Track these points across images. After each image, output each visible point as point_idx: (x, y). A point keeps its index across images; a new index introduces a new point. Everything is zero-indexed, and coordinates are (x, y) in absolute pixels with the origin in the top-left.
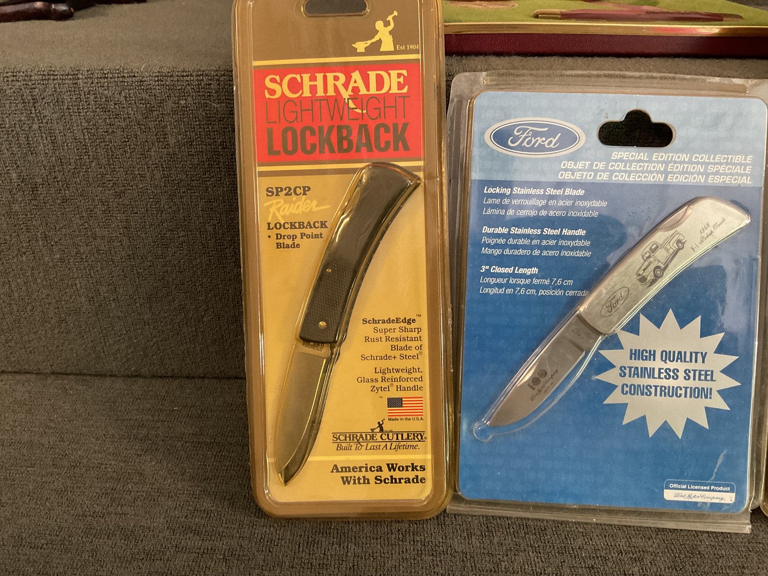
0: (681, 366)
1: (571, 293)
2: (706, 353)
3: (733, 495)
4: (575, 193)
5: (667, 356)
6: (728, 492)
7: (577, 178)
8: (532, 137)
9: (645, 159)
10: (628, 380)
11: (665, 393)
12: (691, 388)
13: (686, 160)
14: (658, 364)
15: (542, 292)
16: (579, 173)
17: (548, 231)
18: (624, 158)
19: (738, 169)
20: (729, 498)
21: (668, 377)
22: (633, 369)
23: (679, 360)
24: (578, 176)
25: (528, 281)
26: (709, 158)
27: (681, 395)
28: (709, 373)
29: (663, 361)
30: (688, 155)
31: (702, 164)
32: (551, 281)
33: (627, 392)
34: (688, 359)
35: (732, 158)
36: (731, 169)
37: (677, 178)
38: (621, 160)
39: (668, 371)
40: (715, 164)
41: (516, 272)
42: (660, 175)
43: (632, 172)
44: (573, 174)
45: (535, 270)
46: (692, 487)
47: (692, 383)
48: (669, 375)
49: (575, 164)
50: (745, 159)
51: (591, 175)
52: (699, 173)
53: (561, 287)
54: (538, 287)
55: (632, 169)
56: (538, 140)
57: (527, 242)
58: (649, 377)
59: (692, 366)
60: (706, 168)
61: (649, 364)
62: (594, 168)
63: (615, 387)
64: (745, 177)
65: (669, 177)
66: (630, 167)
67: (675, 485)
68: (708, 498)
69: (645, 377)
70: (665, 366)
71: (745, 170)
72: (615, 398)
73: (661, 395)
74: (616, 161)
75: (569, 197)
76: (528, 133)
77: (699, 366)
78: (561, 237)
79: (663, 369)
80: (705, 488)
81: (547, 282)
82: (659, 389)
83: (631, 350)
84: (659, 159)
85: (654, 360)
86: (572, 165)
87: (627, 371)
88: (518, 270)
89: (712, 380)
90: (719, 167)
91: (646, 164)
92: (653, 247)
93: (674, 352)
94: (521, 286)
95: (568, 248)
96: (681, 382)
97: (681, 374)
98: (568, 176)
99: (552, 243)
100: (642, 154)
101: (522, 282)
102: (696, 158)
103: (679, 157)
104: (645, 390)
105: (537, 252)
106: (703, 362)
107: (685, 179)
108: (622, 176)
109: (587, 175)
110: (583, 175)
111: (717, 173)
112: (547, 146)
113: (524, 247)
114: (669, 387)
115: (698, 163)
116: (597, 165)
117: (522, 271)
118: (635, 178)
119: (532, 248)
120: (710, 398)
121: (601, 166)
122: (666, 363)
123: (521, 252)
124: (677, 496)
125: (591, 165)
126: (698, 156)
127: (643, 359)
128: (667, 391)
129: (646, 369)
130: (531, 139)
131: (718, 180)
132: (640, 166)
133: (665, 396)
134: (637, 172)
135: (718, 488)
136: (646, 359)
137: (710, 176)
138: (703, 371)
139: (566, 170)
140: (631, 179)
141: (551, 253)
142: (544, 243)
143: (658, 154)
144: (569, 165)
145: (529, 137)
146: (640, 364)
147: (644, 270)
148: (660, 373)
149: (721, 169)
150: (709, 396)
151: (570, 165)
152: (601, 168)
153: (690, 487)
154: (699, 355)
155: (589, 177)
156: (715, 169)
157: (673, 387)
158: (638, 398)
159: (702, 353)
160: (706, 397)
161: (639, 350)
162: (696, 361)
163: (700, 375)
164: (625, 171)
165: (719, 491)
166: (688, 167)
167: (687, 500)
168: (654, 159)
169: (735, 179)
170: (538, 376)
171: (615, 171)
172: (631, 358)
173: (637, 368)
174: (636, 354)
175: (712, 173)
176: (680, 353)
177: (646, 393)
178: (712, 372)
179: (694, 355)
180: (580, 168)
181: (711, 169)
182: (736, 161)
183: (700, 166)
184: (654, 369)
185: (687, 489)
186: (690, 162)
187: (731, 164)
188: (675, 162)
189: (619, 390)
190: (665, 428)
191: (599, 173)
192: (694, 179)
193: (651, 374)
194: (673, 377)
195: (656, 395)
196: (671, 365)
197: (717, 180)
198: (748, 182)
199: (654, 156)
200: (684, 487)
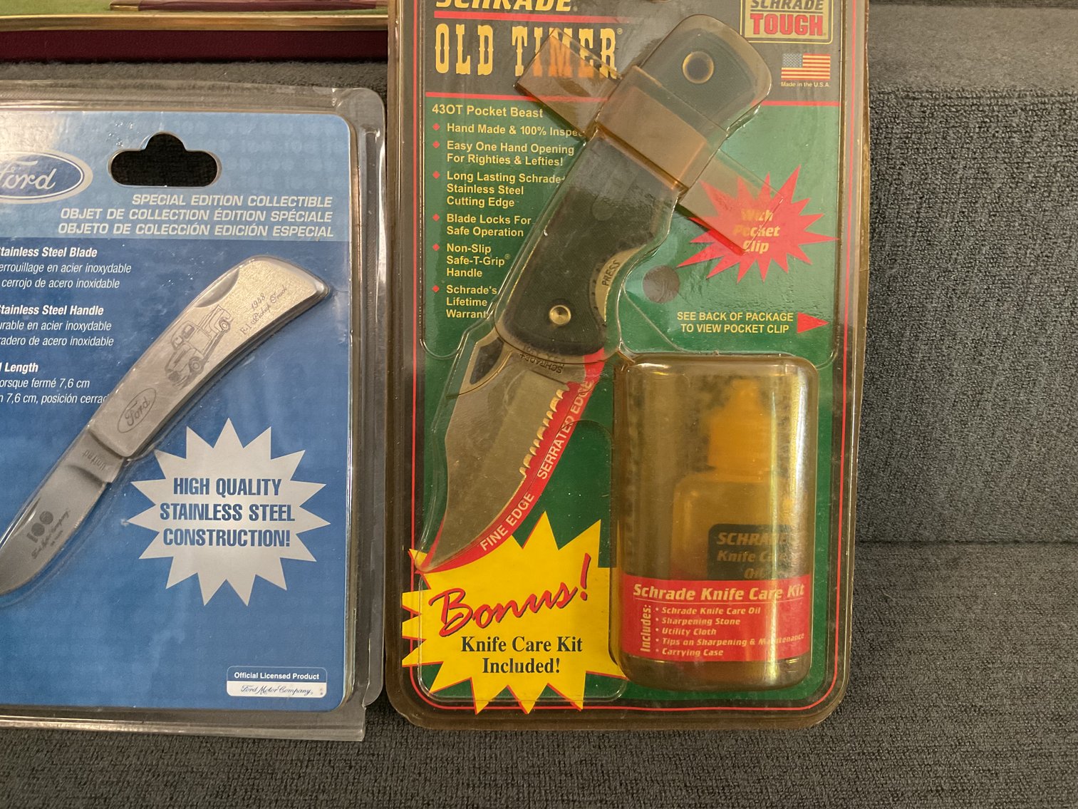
0: (245, 501)
1: (88, 399)
2: (279, 481)
3: (324, 685)
4: (83, 253)
5: (225, 487)
6: (316, 681)
7: (85, 232)
8: (15, 174)
9: (181, 204)
10: (173, 524)
11: (224, 540)
12: (260, 532)
13: (239, 204)
14: (212, 499)
15: (46, 399)
16: (87, 225)
17: (49, 310)
18: (151, 203)
19: (313, 217)
20: (317, 690)
21: (227, 517)
22: (179, 508)
23: (242, 492)
24: (86, 230)
25: (25, 383)
26: (271, 202)
27: (245, 542)
28: (285, 509)
29: (219, 493)
30: (242, 197)
31: (262, 209)
32: (59, 382)
33: (171, 540)
34: (254, 490)
35: (304, 200)
36: (304, 216)
37: (228, 230)
38: (146, 206)
39: (227, 508)
40: (280, 209)
41: (6, 370)
42: (203, 226)
43: (165, 222)
44: (79, 227)
45: (34, 367)
46: (267, 676)
47: (260, 525)
48: (229, 514)
49: (81, 213)
50: (322, 202)
51: (104, 227)
52: (259, 223)
53: (73, 391)
54: (40, 392)
55: (163, 218)
56: (24, 179)
57: (20, 326)
58: (201, 518)
59: (259, 500)
60: (268, 216)
61: (199, 499)
62: (108, 217)
63: (156, 534)
64: (323, 228)
65: (217, 229)
66: (160, 215)
67: (242, 675)
68: (290, 691)
69: (195, 519)
70: (221, 501)
71: (322, 217)
72: (155, 550)
73: (218, 544)
74: (139, 207)
75: (78, 260)
76: (10, 169)
77: (270, 499)
78: (67, 317)
79: (220, 505)
80: (284, 677)
81: (53, 384)
82: (215, 534)
83: (176, 480)
84: (201, 204)
85: (207, 493)
86: (77, 213)
87: (171, 511)
88: (9, 368)
89: (289, 519)
90: (286, 213)
91: (183, 211)
92: (187, 330)
93: (235, 481)
94: (14, 391)
95: (78, 334)
96: (245, 523)
97: (246, 512)
98: (72, 230)
99: (56, 326)
100: (175, 196)
101: (15, 384)
102: (253, 201)
103: (228, 200)
104: (197, 538)
105: (35, 341)
106: (276, 493)
107: (240, 231)
108: (149, 228)
109: (98, 228)
110: (93, 227)
111: (284, 222)
112: (38, 187)
113: (16, 333)
114: (229, 531)
115: (256, 208)
116: (112, 214)
117: (14, 368)
118: (168, 231)
119: (27, 334)
120: (288, 545)
121: (118, 213)
122: (224, 496)
123: (13, 341)
124: (245, 690)
125: (104, 214)
126: (255, 198)
127: (192, 493)
128: (226, 537)
129: (196, 506)
130: (14, 177)
131: (287, 233)
132: (174, 214)
133: (224, 544)
134: (170, 222)
135: (302, 677)
136: (196, 492)
137: (276, 227)
138: (276, 506)
139: (69, 221)
140: (163, 233)
141: (56, 341)
142: (45, 327)
143: (197, 195)
144: (72, 213)
145: (11, 174)
146: (189, 499)
147: (177, 362)
148: (216, 512)
149: (290, 216)
150: (285, 542)
151: (74, 213)
152: (118, 218)
153: (263, 676)
154: (270, 484)
155: (102, 231)
156: (282, 217)
157: (235, 531)
158: (187, 548)
159: (274, 481)
160: (282, 544)
161: (186, 480)
162: (266, 493)
163: (272, 512)
164: (154, 222)
165: (304, 681)
166: (242, 214)
167: (259, 695)
168: (193, 203)
169: (311, 231)
170: (40, 522)
171: (138, 221)
172: (176, 492)
173: (183, 506)
174: (182, 485)
175: (278, 223)
176: (243, 481)
177: (198, 541)
178: (289, 507)
179: (262, 483)
180: (88, 217)
181: (276, 216)
182: (310, 205)
183: (259, 212)
184: (207, 505)
185: (258, 680)
186: (245, 207)
187: (304, 209)
188: (224, 208)
189: (160, 537)
190: (226, 591)
191: (116, 225)
192: (253, 232)
193: (204, 515)
194: (234, 516)
195: (211, 543)
196: (232, 500)
197: (284, 233)
198: (328, 235)
199: (193, 200)
200: (255, 676)
